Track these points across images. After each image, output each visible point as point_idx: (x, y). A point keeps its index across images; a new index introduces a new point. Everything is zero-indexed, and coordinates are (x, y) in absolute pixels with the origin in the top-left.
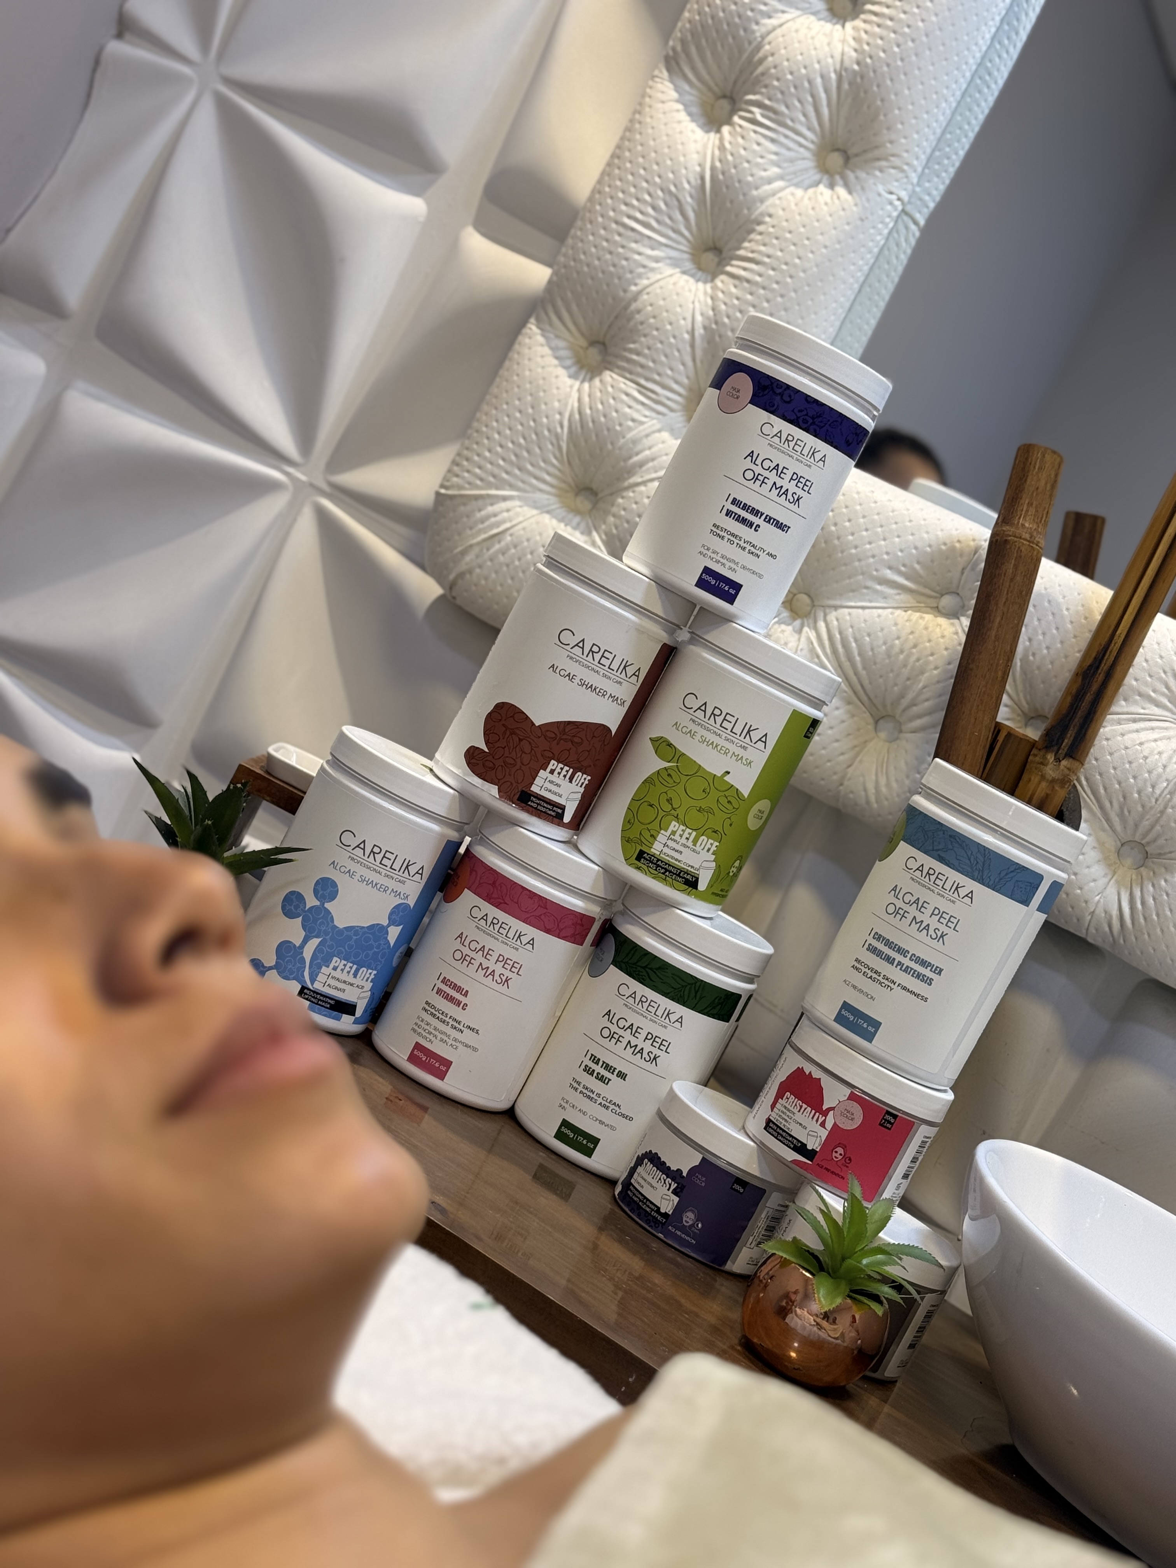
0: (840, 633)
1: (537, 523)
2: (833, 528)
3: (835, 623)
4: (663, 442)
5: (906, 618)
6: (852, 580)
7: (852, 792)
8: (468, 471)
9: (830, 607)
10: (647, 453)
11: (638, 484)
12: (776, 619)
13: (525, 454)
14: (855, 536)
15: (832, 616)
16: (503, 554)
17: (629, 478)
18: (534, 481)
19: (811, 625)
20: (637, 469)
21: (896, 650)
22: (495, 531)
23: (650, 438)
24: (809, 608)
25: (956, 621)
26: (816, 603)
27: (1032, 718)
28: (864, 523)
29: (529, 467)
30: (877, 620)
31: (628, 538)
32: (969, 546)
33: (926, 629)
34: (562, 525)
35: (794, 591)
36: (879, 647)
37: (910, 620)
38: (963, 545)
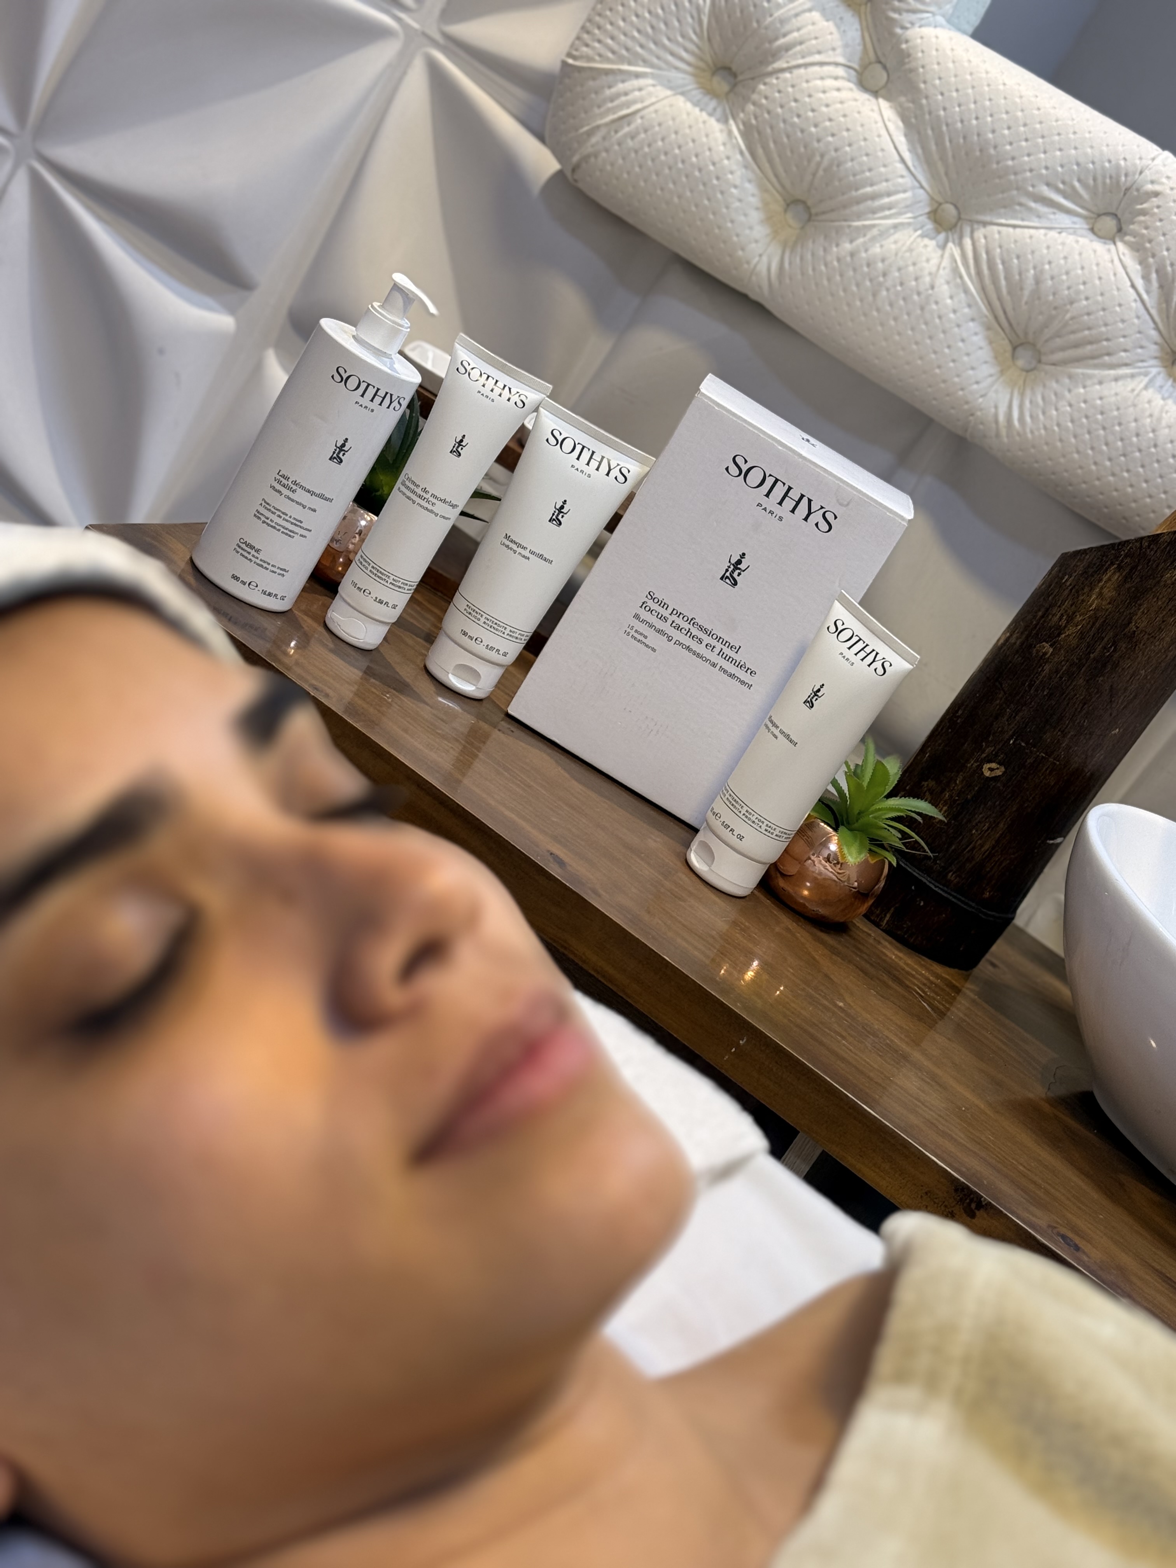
0: (987, 253)
1: (671, 106)
2: (990, 136)
3: (983, 241)
4: (813, 24)
6: (1005, 195)
7: (982, 423)
8: (599, 41)
9: (979, 222)
10: (796, 34)
11: (783, 70)
12: (919, 232)
13: (662, 26)
14: (1014, 145)
15: (980, 233)
16: (633, 138)
17: (773, 62)
18: (670, 58)
19: (957, 241)
20: (783, 53)
21: (1046, 275)
22: (625, 112)
23: (799, 18)
24: (954, 221)
25: (1112, 247)
26: (963, 216)
28: (1025, 132)
29: (666, 42)
30: (1028, 240)
31: (769, 131)
32: (1135, 165)
33: (1080, 254)
34: (697, 110)
35: (940, 199)
36: (1028, 271)
37: (1063, 244)
38: (1128, 163)
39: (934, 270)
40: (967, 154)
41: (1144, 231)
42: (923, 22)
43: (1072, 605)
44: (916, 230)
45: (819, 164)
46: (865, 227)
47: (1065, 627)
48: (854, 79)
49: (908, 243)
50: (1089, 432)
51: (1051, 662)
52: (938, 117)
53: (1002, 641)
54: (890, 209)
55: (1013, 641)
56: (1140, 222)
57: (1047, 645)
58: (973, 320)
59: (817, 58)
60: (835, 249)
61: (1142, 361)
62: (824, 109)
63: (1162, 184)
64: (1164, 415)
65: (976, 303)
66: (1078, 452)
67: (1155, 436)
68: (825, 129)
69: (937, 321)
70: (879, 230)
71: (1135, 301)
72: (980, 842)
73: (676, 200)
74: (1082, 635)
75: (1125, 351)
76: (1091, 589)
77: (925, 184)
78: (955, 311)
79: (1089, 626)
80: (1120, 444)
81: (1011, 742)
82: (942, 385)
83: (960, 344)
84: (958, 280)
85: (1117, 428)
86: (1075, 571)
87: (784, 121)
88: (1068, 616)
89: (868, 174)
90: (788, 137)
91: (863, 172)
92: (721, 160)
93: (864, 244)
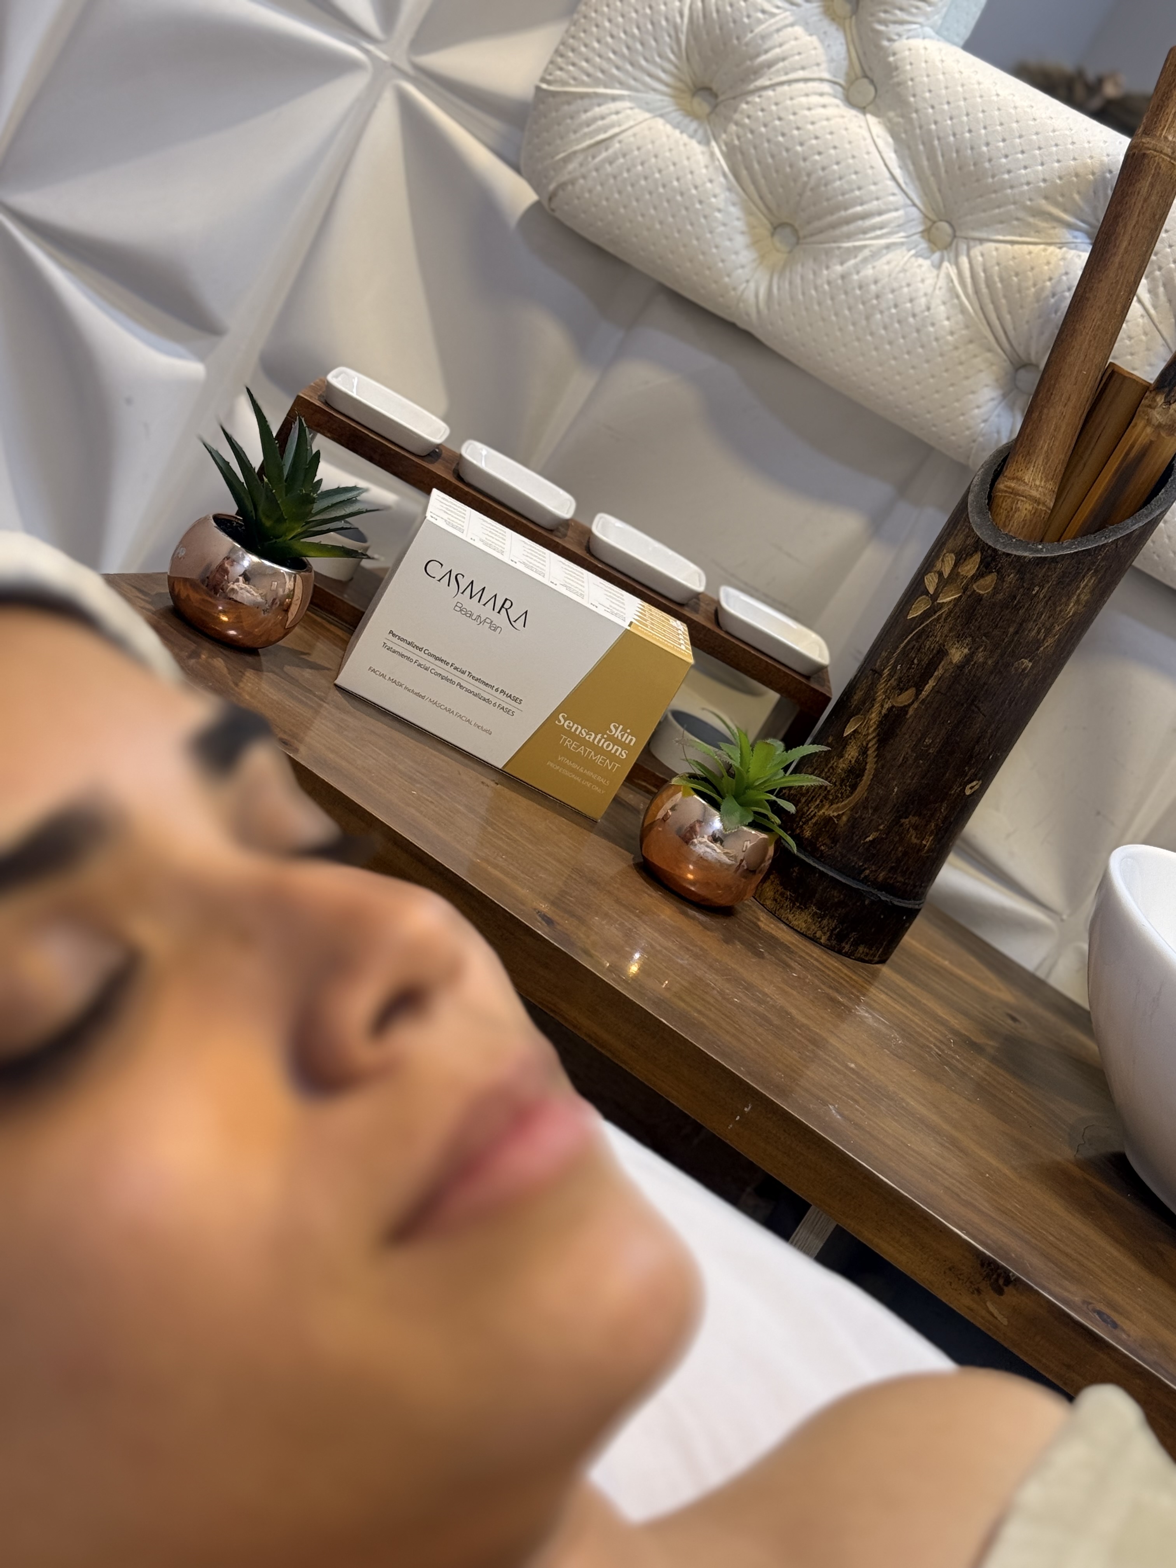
0: (985, 271)
1: (650, 129)
2: (985, 149)
3: (980, 259)
4: (796, 39)
5: (1060, 256)
6: (1002, 210)
8: (574, 64)
9: (974, 239)
10: (777, 51)
11: (765, 88)
12: (913, 252)
13: (639, 46)
14: (1010, 158)
15: (976, 251)
16: (611, 163)
17: (755, 80)
18: (647, 79)
19: (953, 259)
20: (766, 70)
21: (1047, 292)
22: (602, 136)
23: (781, 34)
24: (949, 239)
26: (958, 234)
28: (1020, 144)
29: (643, 63)
30: (1027, 257)
31: (752, 151)
34: (677, 133)
35: (934, 218)
36: (1027, 288)
37: (1064, 259)
39: (929, 291)
40: (960, 168)
42: (911, 34)
44: (909, 250)
45: (805, 184)
46: (854, 248)
47: (1043, 639)
48: (840, 95)
49: (902, 263)
51: (1029, 677)
52: (929, 131)
54: (881, 228)
57: (1026, 661)
58: (972, 341)
59: (801, 74)
62: (810, 127)
65: (974, 323)
68: (812, 147)
69: (934, 343)
70: (871, 251)
71: (1142, 316)
73: (657, 226)
74: (1058, 643)
76: (1069, 600)
77: (917, 201)
78: (952, 333)
79: (1065, 632)
81: (991, 757)
82: (942, 411)
83: (959, 368)
84: (956, 301)
86: (1048, 582)
89: (857, 193)
90: (773, 156)
91: (852, 190)
92: (704, 184)
93: (856, 265)
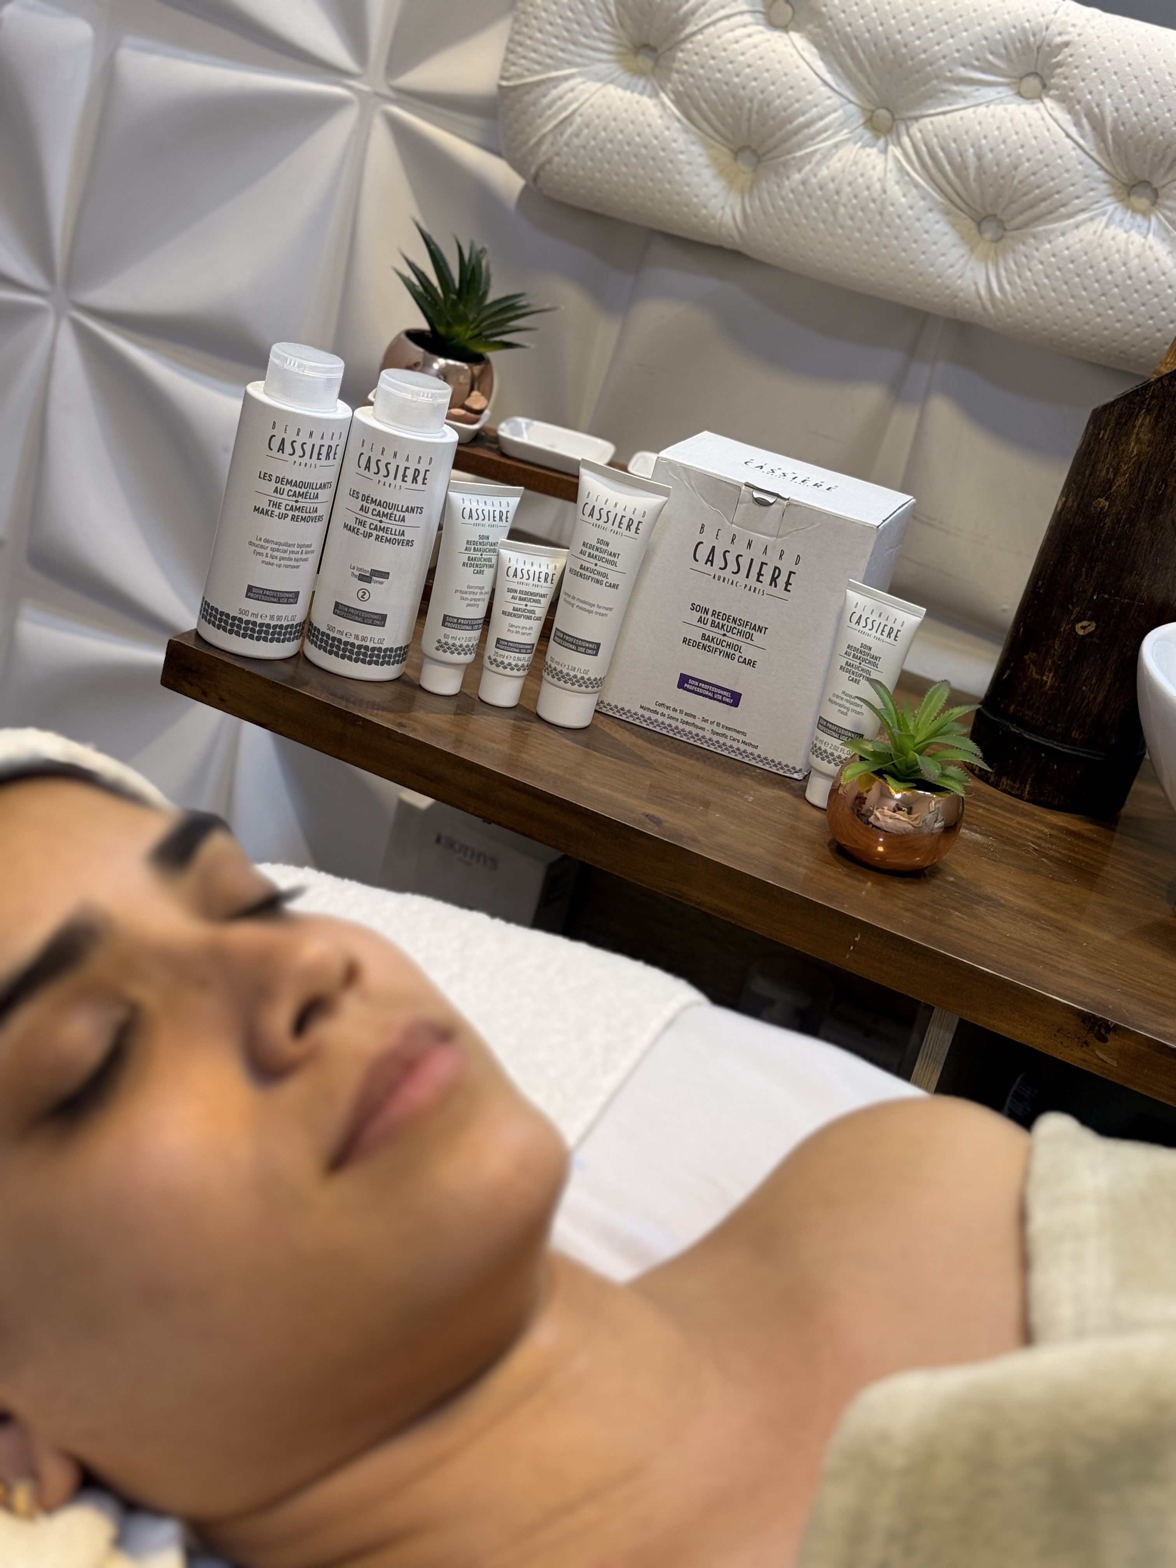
0: (926, 145)
1: (604, 96)
2: (898, 37)
3: (919, 135)
5: (989, 114)
6: (928, 87)
8: (524, 57)
9: (911, 118)
11: (694, 34)
12: (859, 144)
13: (575, 27)
14: (922, 39)
15: (914, 129)
16: (577, 136)
17: (684, 28)
18: (591, 53)
19: (896, 142)
20: (690, 18)
22: (564, 115)
24: (888, 123)
25: (1040, 105)
26: (896, 117)
27: (1133, 186)
28: (929, 23)
29: (583, 40)
30: (960, 123)
31: (697, 93)
32: (1039, 23)
33: (1012, 120)
34: (628, 94)
35: (871, 108)
36: (967, 151)
37: (993, 116)
38: (1033, 23)
39: (882, 175)
40: (882, 59)
41: (1065, 82)
43: (1114, 457)
44: (856, 143)
45: (750, 110)
46: (807, 154)
47: (1114, 478)
48: (762, 21)
49: (851, 157)
50: (1066, 283)
51: (1110, 515)
52: (846, 33)
53: (1060, 506)
54: (826, 130)
55: (1070, 505)
56: (1059, 74)
57: (1102, 500)
58: (930, 210)
59: (722, 13)
60: (787, 183)
61: (1097, 202)
62: (741, 58)
63: (1068, 33)
64: (1130, 247)
65: (929, 194)
66: (1061, 304)
67: (1127, 268)
68: (747, 76)
69: (898, 221)
70: (822, 153)
71: (1074, 149)
72: (1092, 696)
73: (632, 180)
74: (1132, 482)
75: (1078, 197)
76: (1128, 438)
77: (852, 98)
78: (911, 208)
79: (1136, 472)
80: (1096, 285)
81: (1095, 597)
82: (920, 279)
83: (925, 236)
84: (907, 178)
85: (1090, 272)
86: (1109, 425)
87: (709, 80)
88: (1114, 469)
89: (797, 105)
90: (716, 93)
91: (791, 105)
92: (662, 132)
93: (812, 170)
